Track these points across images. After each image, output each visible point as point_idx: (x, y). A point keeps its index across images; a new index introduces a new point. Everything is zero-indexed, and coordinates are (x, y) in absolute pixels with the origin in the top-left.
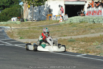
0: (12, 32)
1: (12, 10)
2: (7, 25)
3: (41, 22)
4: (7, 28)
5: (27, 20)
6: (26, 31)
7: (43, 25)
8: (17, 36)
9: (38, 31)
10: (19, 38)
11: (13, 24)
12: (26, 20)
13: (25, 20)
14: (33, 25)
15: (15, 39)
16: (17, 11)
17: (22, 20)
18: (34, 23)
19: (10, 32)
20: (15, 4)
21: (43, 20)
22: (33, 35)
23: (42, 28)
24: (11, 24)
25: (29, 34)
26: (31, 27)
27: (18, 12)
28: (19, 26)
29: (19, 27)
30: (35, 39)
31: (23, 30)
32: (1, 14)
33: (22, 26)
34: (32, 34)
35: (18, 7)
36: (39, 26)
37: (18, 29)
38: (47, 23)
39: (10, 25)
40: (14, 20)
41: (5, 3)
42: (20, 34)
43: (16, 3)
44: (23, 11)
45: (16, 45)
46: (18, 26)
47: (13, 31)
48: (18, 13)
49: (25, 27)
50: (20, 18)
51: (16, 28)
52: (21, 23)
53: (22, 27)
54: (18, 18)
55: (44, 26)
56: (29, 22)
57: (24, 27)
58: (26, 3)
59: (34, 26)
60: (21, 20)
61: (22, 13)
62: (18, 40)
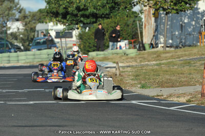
0: (120, 74)
1: (115, 23)
2: (105, 59)
3: (185, 51)
4: (106, 66)
5: (153, 47)
6: (153, 70)
7: (191, 58)
8: (134, 82)
9: (182, 70)
10: (139, 86)
11: (120, 57)
12: (150, 47)
13: (147, 47)
14: (166, 58)
15: (130, 89)
16: (128, 26)
17: (141, 45)
18: (168, 53)
19: (116, 75)
20: (122, 9)
21: (190, 46)
22: (170, 80)
23: (189, 63)
24: (114, 55)
25: (160, 77)
26: (162, 62)
27: (130, 27)
28: (133, 59)
29: (134, 64)
30: (176, 88)
31: (146, 70)
32: (91, 33)
33: (141, 61)
34: (168, 77)
35: (130, 17)
36: (181, 58)
37: (132, 66)
38: (200, 53)
39: (112, 59)
40: (120, 47)
41: (98, 7)
42: (140, 77)
43: (126, 8)
44: (142, 25)
45: (134, 102)
46: (131, 60)
47: (122, 72)
48: (129, 30)
49: (149, 63)
50: (134, 42)
51: (128, 64)
52: (139, 54)
53: (142, 63)
54: (130, 43)
55: (194, 59)
56: (158, 51)
57: (147, 63)
58: (150, 7)
59: (169, 60)
60: (138, 46)
61: (139, 29)
62: (137, 90)
